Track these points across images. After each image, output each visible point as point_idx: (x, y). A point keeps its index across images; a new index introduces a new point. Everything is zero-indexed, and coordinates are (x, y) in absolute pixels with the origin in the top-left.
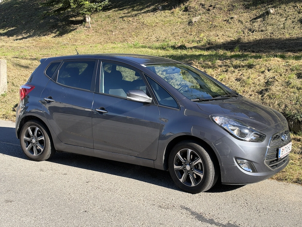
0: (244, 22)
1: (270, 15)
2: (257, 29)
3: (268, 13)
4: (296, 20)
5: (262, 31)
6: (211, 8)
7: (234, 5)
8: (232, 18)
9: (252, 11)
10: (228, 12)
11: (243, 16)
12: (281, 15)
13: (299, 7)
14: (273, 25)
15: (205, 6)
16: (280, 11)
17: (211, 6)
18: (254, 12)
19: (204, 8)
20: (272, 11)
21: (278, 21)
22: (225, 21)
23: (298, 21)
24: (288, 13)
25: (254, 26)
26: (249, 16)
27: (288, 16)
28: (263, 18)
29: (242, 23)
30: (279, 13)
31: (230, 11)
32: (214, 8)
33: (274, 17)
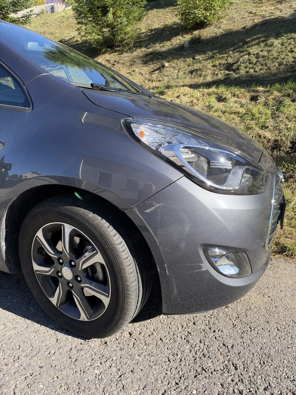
0: (144, 74)
1: (165, 68)
2: (155, 79)
3: (163, 66)
4: (187, 71)
5: (160, 81)
6: (115, 63)
7: (134, 60)
8: (134, 71)
9: (150, 65)
10: (130, 67)
11: (142, 69)
12: (174, 68)
13: (188, 62)
14: (168, 76)
15: (111, 62)
16: (173, 65)
17: (115, 61)
18: (152, 66)
19: (110, 63)
20: (167, 64)
21: (172, 72)
22: (128, 73)
23: (188, 72)
24: (180, 66)
25: (153, 77)
26: (147, 69)
27: (180, 69)
28: (160, 71)
29: (142, 75)
30: (172, 66)
31: (131, 65)
32: (118, 63)
33: (168, 69)
